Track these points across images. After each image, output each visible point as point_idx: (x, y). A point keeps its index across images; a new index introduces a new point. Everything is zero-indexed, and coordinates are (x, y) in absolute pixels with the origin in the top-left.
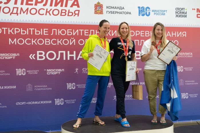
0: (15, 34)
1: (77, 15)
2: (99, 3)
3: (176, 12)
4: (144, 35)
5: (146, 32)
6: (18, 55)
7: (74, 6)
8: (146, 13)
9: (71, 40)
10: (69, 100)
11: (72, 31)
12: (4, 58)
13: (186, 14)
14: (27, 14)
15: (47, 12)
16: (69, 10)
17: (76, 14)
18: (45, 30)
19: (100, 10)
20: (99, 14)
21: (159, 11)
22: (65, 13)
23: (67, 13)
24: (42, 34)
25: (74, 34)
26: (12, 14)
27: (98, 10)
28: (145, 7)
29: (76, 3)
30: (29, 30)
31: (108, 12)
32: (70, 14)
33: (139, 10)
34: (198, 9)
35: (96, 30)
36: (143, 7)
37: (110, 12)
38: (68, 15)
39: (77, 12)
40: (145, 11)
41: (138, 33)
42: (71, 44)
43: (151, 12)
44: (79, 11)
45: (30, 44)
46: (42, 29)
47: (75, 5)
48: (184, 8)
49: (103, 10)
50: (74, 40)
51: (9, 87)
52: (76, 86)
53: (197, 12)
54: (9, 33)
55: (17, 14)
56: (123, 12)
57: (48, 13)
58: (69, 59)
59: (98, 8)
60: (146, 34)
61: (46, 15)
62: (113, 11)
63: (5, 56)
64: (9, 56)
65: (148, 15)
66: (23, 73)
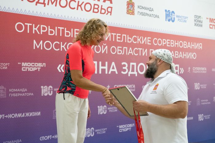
0: (41, 33)
1: (109, 14)
3: (195, 21)
5: (171, 40)
6: (44, 65)
7: (107, 1)
8: (172, 18)
9: (103, 46)
13: (202, 23)
14: (56, 6)
15: (78, 5)
16: (102, 6)
17: (108, 12)
18: (77, 31)
19: (132, 9)
20: (131, 14)
21: (182, 17)
22: (97, 9)
23: (100, 9)
24: (72, 36)
25: (106, 39)
26: (38, 4)
27: (130, 10)
28: (171, 11)
30: (57, 28)
31: (139, 13)
32: (103, 11)
33: (166, 14)
34: (210, 19)
36: (169, 11)
37: (141, 14)
38: (101, 13)
39: (109, 10)
40: (171, 16)
41: (165, 42)
42: (103, 52)
43: (175, 17)
44: (111, 8)
45: (59, 49)
46: (72, 29)
48: (201, 17)
49: (134, 10)
50: (106, 47)
51: (31, 114)
52: (107, 110)
53: (210, 22)
54: (34, 33)
55: (44, 5)
56: (152, 15)
57: (79, 7)
58: (100, 72)
59: (130, 7)
60: (171, 43)
61: (77, 9)
62: (144, 12)
63: (28, 67)
64: (34, 66)
65: (173, 21)
66: (49, 92)
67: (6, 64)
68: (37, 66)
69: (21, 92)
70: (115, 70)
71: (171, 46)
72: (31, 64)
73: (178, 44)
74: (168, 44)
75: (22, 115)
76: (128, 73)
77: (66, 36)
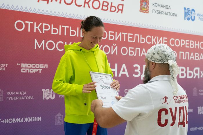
0: (44, 32)
1: (120, 11)
5: (191, 41)
6: (46, 66)
9: (112, 46)
11: (114, 34)
12: (26, 72)
14: (60, 2)
15: (85, 2)
16: (112, 3)
17: (119, 10)
19: (146, 7)
20: (144, 13)
22: (107, 6)
23: (109, 6)
24: (78, 36)
25: (116, 39)
26: (40, 1)
27: (143, 7)
28: (191, 9)
30: (62, 27)
31: (154, 11)
32: (113, 9)
33: (185, 12)
36: (189, 9)
37: (156, 12)
38: (111, 11)
39: (120, 7)
40: (191, 14)
41: (183, 42)
42: (112, 53)
43: (196, 16)
44: (123, 5)
45: (63, 49)
46: (78, 28)
49: (148, 7)
50: (116, 48)
51: (31, 119)
54: (35, 31)
55: (47, 2)
56: (169, 13)
57: (86, 5)
59: (144, 4)
60: (191, 44)
61: (84, 6)
62: (159, 10)
63: (27, 68)
64: (34, 67)
65: (193, 20)
66: (51, 96)
67: (4, 65)
68: (38, 67)
69: (20, 96)
70: (126, 73)
71: (191, 47)
72: (31, 65)
73: (198, 45)
74: (187, 45)
75: (20, 120)
76: (140, 76)
77: (71, 35)
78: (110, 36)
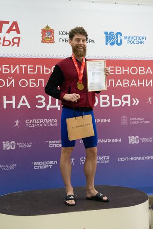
1: (16, 45)
2: (48, 27)
4: (114, 72)
5: (116, 67)
7: (11, 32)
8: (117, 41)
9: (7, 80)
10: (6, 165)
11: (10, 68)
16: (5, 38)
17: (14, 43)
19: (50, 37)
20: (48, 43)
21: (135, 38)
23: (2, 41)
25: (12, 72)
27: (47, 38)
28: (115, 32)
29: (14, 28)
31: (61, 40)
32: (7, 43)
33: (107, 37)
35: (45, 66)
36: (112, 32)
37: (65, 41)
38: (4, 45)
39: (16, 41)
40: (115, 38)
42: (8, 86)
43: (123, 39)
44: (19, 38)
47: (14, 30)
49: (53, 37)
50: (13, 80)
52: (16, 146)
58: (5, 107)
59: (47, 35)
60: (116, 70)
65: (119, 44)
70: (27, 104)
71: (116, 74)
73: (128, 70)
74: (112, 72)
76: (45, 107)
78: (5, 70)
